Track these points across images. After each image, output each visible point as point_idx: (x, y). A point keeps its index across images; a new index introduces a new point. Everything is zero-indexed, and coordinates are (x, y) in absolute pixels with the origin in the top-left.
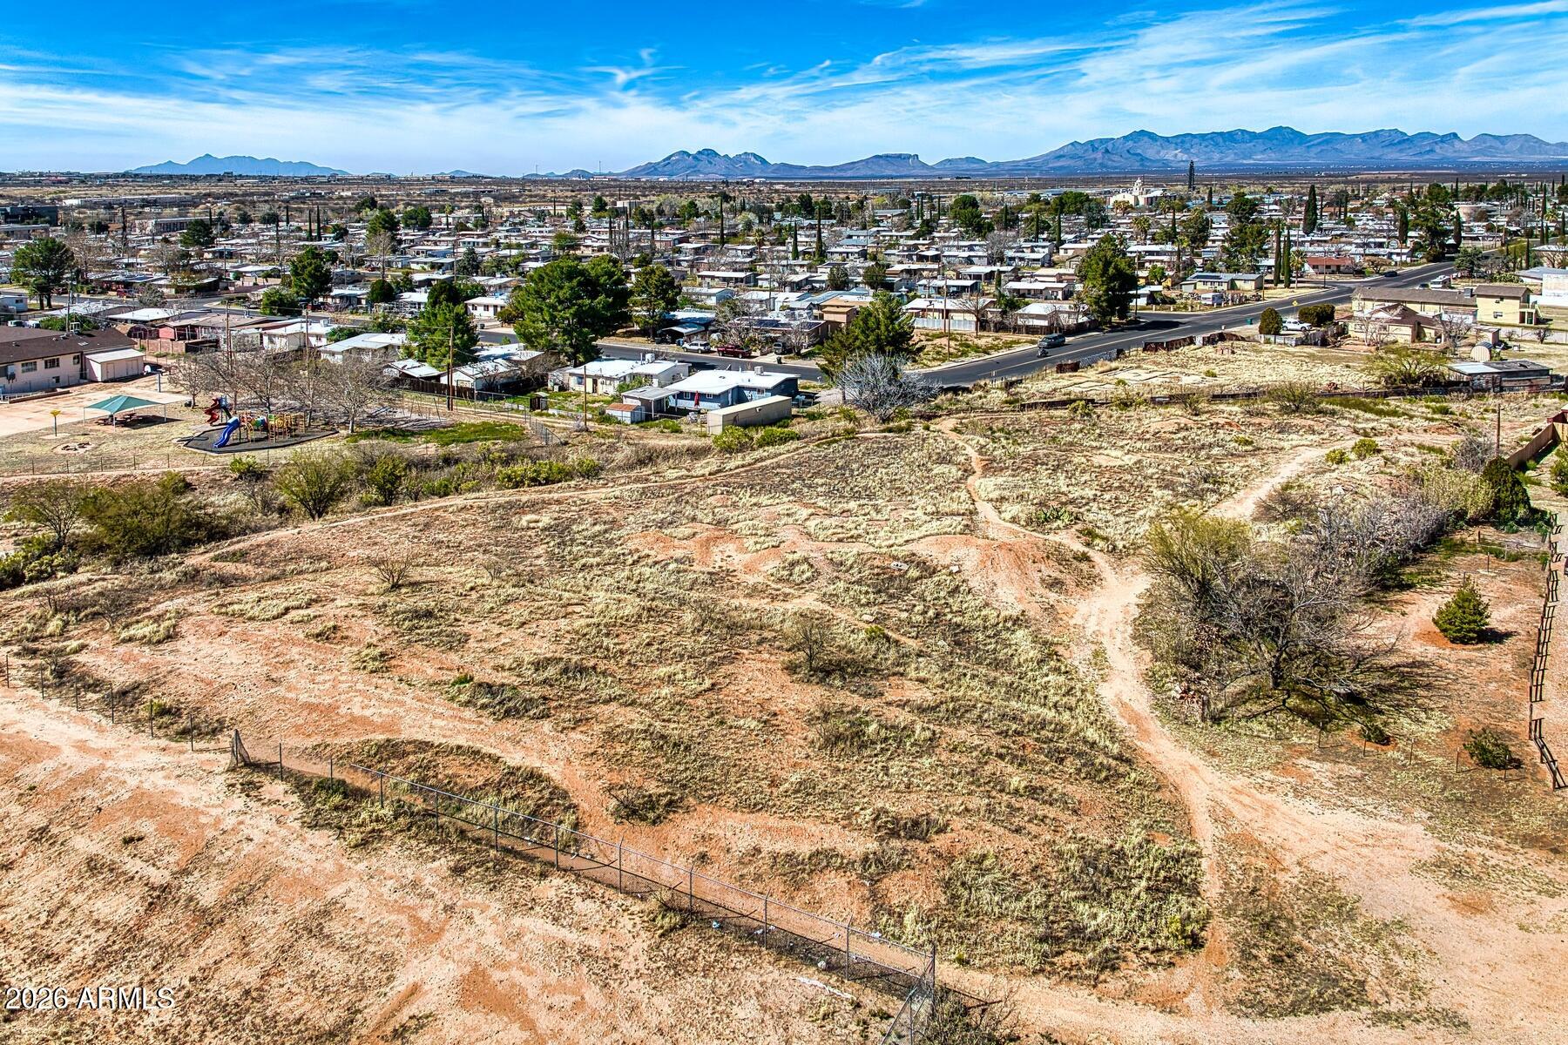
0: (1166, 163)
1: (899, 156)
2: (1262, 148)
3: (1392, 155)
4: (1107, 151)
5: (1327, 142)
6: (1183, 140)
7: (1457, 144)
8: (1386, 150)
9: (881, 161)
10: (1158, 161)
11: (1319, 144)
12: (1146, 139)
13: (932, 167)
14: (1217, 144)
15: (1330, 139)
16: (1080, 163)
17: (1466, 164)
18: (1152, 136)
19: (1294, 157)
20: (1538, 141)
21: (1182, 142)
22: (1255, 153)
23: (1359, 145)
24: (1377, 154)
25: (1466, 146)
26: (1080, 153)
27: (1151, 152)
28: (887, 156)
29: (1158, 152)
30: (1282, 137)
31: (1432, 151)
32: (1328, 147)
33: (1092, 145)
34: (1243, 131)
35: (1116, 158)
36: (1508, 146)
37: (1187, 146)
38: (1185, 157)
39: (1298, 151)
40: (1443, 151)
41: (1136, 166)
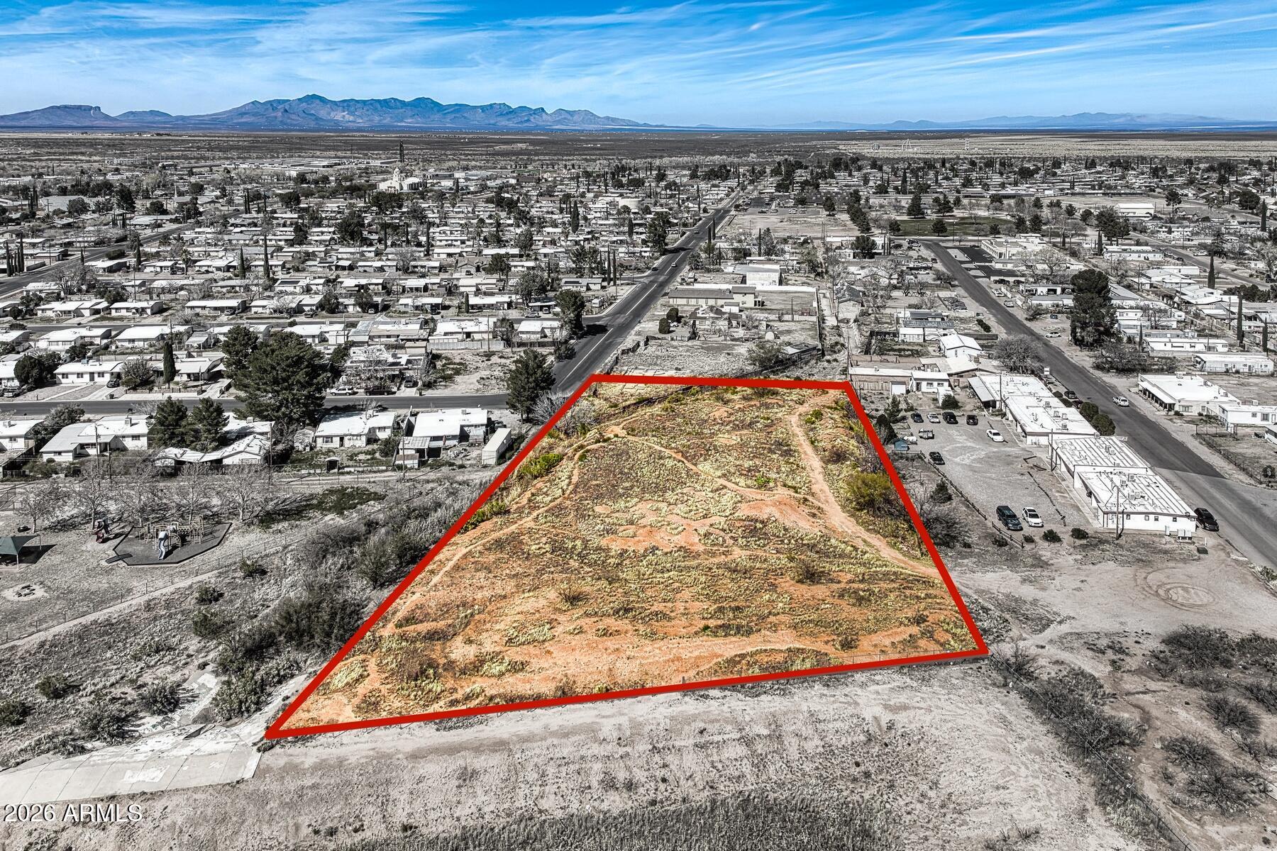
0: (337, 123)
1: (80, 107)
4: (286, 111)
5: (457, 111)
7: (544, 116)
8: (499, 119)
9: (59, 112)
10: (328, 121)
11: (451, 112)
12: (318, 101)
13: (115, 118)
14: (376, 109)
17: (552, 131)
18: (322, 99)
19: (435, 122)
20: (593, 115)
21: (348, 106)
22: (406, 118)
23: (480, 115)
24: (492, 122)
25: (549, 118)
26: (262, 111)
27: (323, 113)
29: (329, 114)
30: (424, 105)
31: (528, 120)
32: (459, 114)
33: (273, 104)
34: (395, 100)
35: (293, 117)
36: (576, 117)
37: (352, 109)
38: (351, 118)
39: (437, 116)
40: (535, 120)
41: (312, 124)
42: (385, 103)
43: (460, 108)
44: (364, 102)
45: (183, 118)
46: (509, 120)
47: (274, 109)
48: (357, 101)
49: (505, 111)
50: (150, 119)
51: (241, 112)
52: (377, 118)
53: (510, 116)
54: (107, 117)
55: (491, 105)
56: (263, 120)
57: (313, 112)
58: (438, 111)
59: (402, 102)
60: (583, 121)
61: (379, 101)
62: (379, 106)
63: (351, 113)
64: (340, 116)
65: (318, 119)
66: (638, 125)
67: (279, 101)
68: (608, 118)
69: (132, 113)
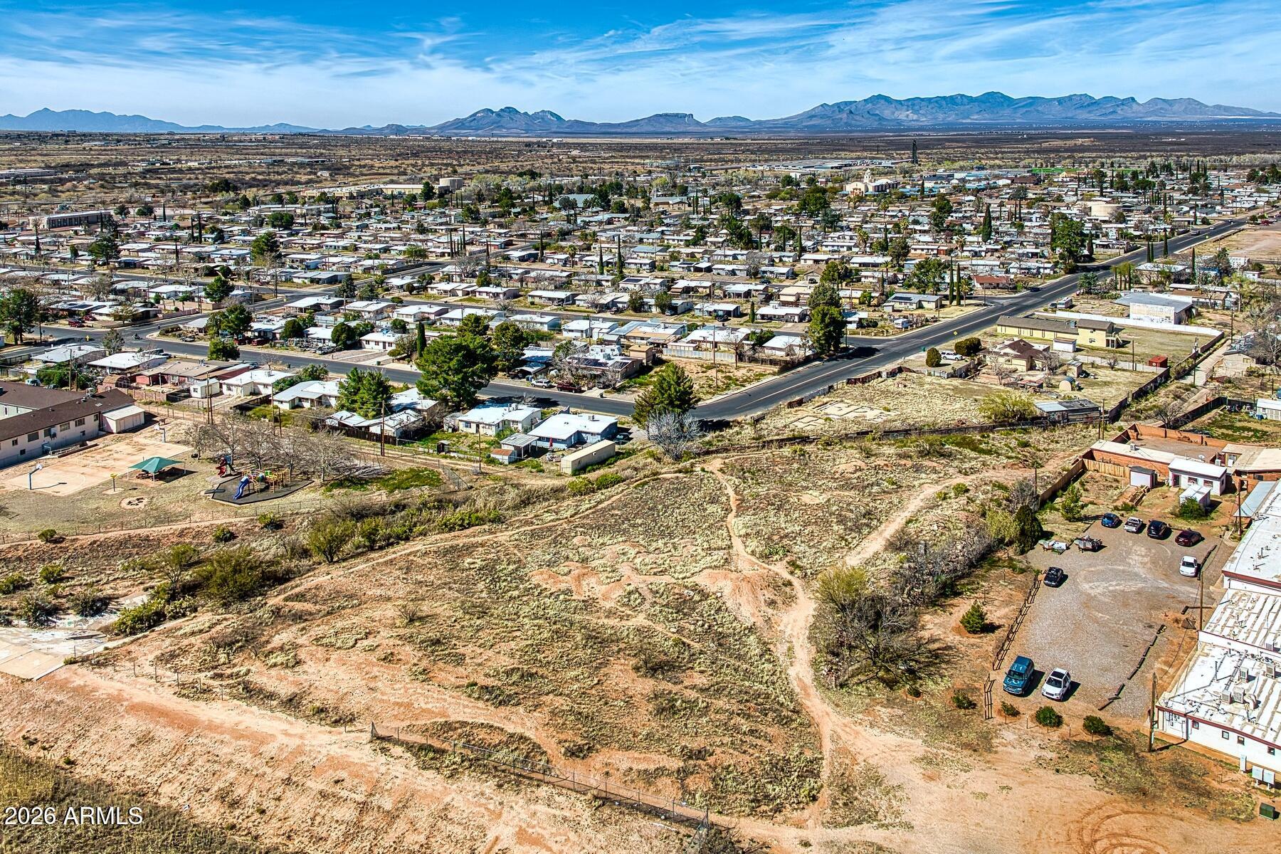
0: (899, 122)
1: (677, 115)
2: (978, 109)
3: (1083, 116)
4: (851, 112)
5: (1031, 104)
6: (913, 103)
7: (1134, 105)
8: (1078, 111)
9: (661, 119)
10: (891, 120)
11: (1023, 106)
12: (883, 102)
13: (704, 125)
14: (941, 107)
15: (1033, 102)
16: (829, 122)
17: (1141, 123)
18: (887, 99)
19: (1005, 118)
20: (1199, 103)
21: (913, 105)
22: (972, 114)
23: (1056, 108)
24: (1070, 115)
25: (1141, 108)
26: (829, 113)
27: (887, 113)
28: (666, 115)
29: (893, 113)
30: (993, 100)
31: (1114, 112)
32: (1032, 109)
33: (839, 106)
34: (962, 96)
35: (858, 118)
36: (1176, 108)
37: (917, 107)
38: (915, 117)
39: (1007, 111)
41: (875, 125)
42: (951, 101)
44: (929, 100)
45: (760, 122)
46: (1090, 112)
47: (841, 111)
48: (922, 99)
49: (1085, 102)
50: (733, 124)
51: (811, 115)
52: (941, 116)
54: (698, 123)
57: (877, 112)
58: (1008, 106)
59: (971, 99)
60: (1185, 111)
61: (944, 98)
62: (944, 103)
63: (915, 112)
64: (904, 115)
65: (881, 119)
67: (846, 103)
68: (1218, 107)
69: (719, 119)
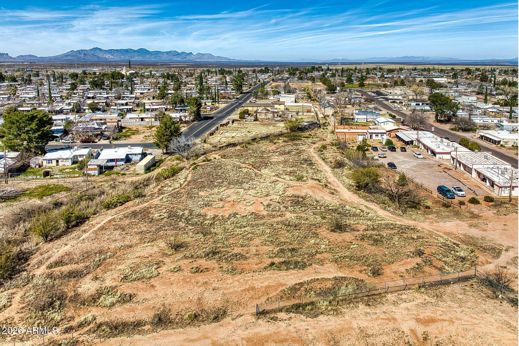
2: (137, 55)
6: (111, 51)
7: (192, 55)
10: (103, 58)
11: (154, 54)
12: (98, 50)
13: (14, 58)
19: (147, 59)
20: (212, 55)
22: (135, 57)
24: (171, 58)
26: (75, 54)
29: (103, 55)
30: (143, 51)
32: (157, 55)
34: (130, 49)
35: (88, 56)
36: (205, 56)
37: (113, 53)
38: (112, 57)
39: (148, 56)
40: (189, 58)
41: (96, 60)
42: (127, 51)
43: (157, 53)
44: (118, 50)
45: (42, 58)
46: (178, 57)
47: (80, 54)
48: (114, 50)
49: (175, 54)
50: (29, 58)
51: (66, 55)
52: (123, 57)
53: (178, 56)
54: (11, 58)
55: (170, 52)
56: (75, 58)
57: (96, 54)
58: (148, 54)
59: (134, 51)
60: (208, 58)
61: (123, 50)
62: (123, 52)
63: (112, 55)
64: (108, 56)
65: (98, 57)
66: (231, 59)
67: (82, 50)
68: (218, 57)
69: (21, 56)
